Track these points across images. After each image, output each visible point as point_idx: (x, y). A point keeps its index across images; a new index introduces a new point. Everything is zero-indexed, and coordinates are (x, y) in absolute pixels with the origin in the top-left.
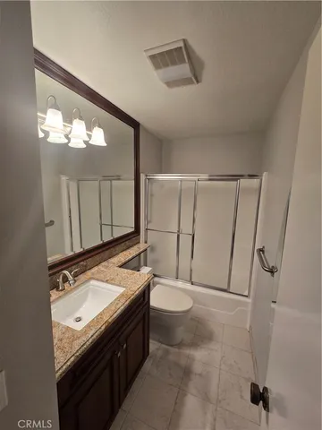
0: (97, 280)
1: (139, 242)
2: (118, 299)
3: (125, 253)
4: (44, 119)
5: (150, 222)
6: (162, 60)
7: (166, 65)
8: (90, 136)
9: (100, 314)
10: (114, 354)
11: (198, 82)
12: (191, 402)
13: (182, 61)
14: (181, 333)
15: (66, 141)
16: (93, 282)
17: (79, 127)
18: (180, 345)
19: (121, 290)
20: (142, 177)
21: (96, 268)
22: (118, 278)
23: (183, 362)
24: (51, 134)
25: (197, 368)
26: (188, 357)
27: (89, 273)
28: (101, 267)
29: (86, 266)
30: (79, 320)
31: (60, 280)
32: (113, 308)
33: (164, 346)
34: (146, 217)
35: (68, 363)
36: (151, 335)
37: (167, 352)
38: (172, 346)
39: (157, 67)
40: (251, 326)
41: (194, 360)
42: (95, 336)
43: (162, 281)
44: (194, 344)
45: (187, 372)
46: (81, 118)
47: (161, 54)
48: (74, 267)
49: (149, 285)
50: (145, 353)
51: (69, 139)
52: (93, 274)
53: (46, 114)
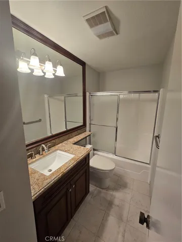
0: (61, 150)
1: (86, 131)
2: (70, 161)
3: (77, 137)
4: (29, 62)
5: (92, 120)
6: (94, 21)
7: (97, 25)
8: (55, 71)
9: (60, 168)
10: (68, 190)
11: (117, 34)
12: (112, 220)
13: (106, 21)
14: (108, 182)
15: (43, 74)
16: (58, 151)
17: (49, 66)
18: (108, 189)
19: (72, 156)
20: (88, 94)
21: (61, 144)
22: (71, 150)
23: (109, 198)
24: (35, 70)
25: (116, 202)
26: (112, 195)
27: (57, 147)
28: (63, 144)
29: (55, 143)
30: (50, 171)
31: (41, 149)
32: (67, 165)
33: (98, 189)
34: (90, 117)
35: (40, 192)
36: (90, 182)
37: (100, 192)
38: (103, 189)
39: (91, 26)
40: (150, 182)
41: (115, 197)
42: (55, 179)
43: (99, 153)
44: (116, 189)
45: (110, 204)
46: (50, 61)
47: (93, 18)
48: (48, 143)
49: (89, 154)
50: (87, 191)
51: (45, 73)
52: (59, 147)
53: (30, 59)
